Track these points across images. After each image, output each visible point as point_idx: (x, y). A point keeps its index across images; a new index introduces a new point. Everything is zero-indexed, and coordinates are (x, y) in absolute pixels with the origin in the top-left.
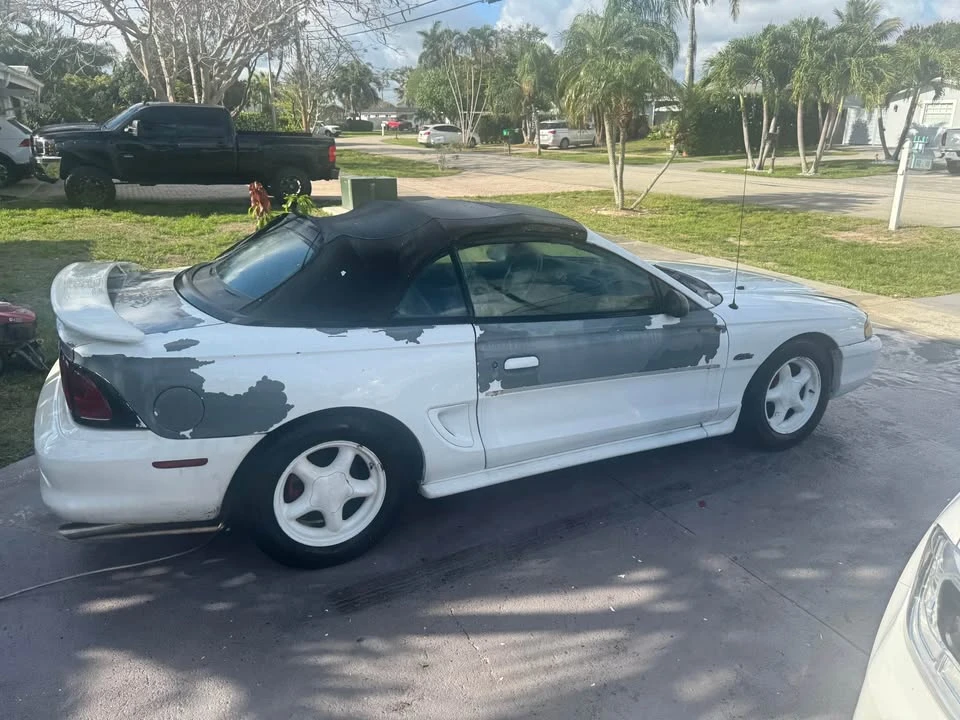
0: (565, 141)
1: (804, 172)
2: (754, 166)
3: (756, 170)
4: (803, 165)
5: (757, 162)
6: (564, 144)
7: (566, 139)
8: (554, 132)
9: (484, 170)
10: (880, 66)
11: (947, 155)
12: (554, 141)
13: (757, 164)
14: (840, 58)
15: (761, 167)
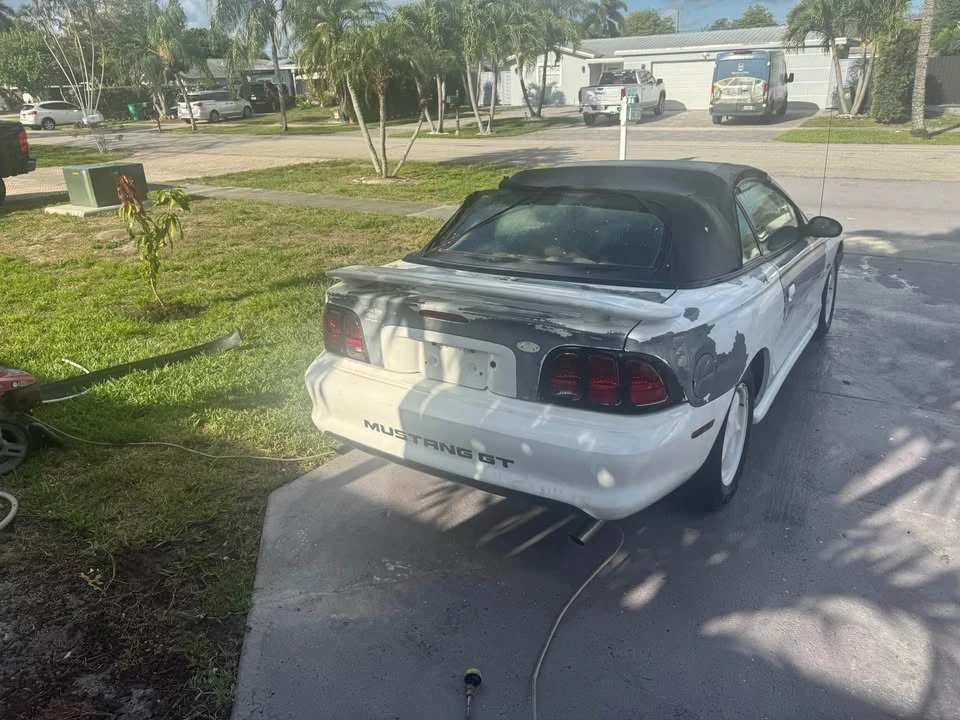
0: (215, 115)
1: (481, 132)
2: (435, 129)
3: (437, 133)
4: (480, 125)
5: (437, 124)
6: (214, 117)
7: (214, 111)
8: (200, 105)
9: (161, 149)
10: (530, 32)
11: (585, 110)
12: (202, 114)
13: (438, 127)
14: (499, 25)
15: (441, 130)
